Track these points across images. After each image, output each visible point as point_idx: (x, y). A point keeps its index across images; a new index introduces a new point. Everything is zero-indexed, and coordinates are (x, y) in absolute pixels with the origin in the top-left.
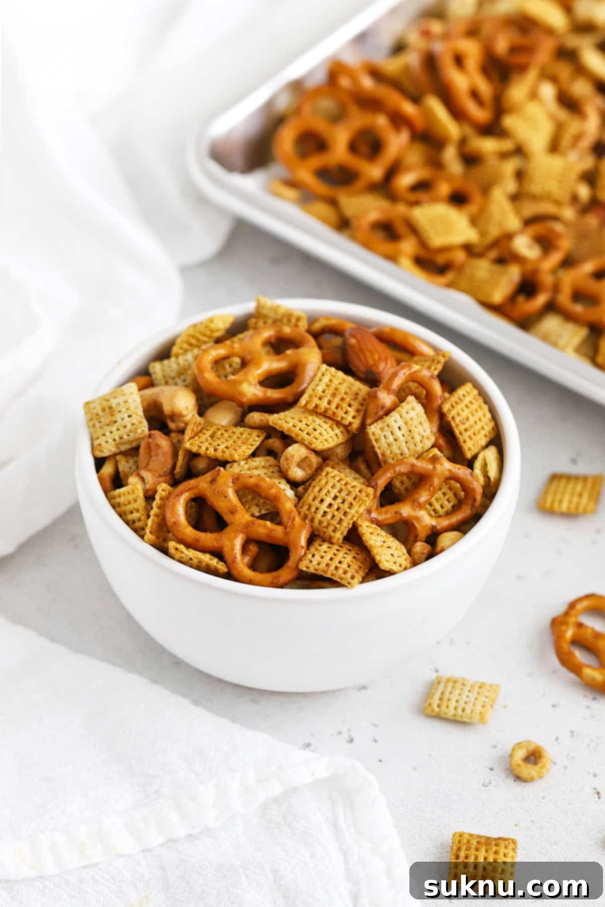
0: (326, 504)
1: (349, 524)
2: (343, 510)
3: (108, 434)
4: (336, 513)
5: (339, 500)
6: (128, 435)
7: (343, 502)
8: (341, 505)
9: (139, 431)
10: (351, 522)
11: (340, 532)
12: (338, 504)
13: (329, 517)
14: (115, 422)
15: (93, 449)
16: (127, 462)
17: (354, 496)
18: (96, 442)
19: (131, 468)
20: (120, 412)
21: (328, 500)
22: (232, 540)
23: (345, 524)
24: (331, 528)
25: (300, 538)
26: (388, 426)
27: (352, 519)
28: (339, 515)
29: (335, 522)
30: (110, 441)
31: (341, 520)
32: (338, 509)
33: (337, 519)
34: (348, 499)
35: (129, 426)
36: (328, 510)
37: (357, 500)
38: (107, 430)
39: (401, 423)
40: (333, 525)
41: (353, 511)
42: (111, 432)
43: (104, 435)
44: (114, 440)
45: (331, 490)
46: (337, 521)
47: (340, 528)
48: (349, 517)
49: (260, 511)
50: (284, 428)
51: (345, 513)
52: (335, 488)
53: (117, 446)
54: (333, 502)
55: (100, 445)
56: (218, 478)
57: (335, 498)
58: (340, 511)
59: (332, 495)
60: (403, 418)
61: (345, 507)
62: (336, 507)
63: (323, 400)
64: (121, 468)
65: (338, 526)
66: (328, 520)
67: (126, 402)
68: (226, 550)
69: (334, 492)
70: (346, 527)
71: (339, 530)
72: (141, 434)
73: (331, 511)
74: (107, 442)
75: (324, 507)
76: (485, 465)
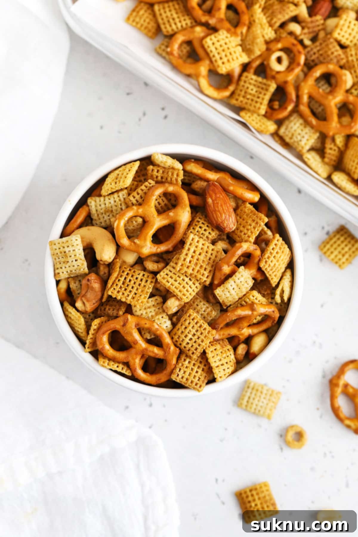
0: (188, 338)
1: (201, 350)
2: (198, 343)
3: (63, 268)
4: (194, 344)
5: (196, 337)
6: (75, 270)
7: (198, 338)
8: (197, 340)
9: (82, 270)
10: (202, 350)
11: (196, 355)
12: (195, 339)
13: (190, 346)
14: (68, 262)
15: (55, 275)
16: (75, 283)
17: (204, 336)
18: (57, 271)
19: (77, 287)
20: (70, 256)
21: (190, 336)
22: (134, 359)
23: (199, 350)
24: (191, 352)
25: (172, 359)
26: (227, 289)
27: (203, 348)
28: (196, 345)
29: (193, 349)
30: (65, 272)
31: (196, 349)
32: (195, 342)
33: (194, 347)
34: (201, 337)
35: (76, 267)
36: (189, 342)
37: (206, 338)
38: (63, 266)
39: (234, 286)
40: (192, 350)
41: (203, 344)
42: (65, 267)
43: (61, 268)
44: (67, 272)
45: (191, 330)
46: (194, 349)
47: (196, 353)
48: (201, 347)
49: (151, 336)
50: (166, 286)
51: (199, 345)
52: (194, 329)
53: (69, 275)
54: (192, 338)
55: (59, 273)
56: (127, 324)
57: (194, 335)
58: (196, 343)
59: (192, 333)
60: (236, 283)
61: (199, 341)
62: (194, 340)
63: (190, 268)
64: (71, 286)
65: (195, 351)
66: (189, 348)
67: (74, 250)
68: (131, 363)
69: (194, 331)
70: (199, 353)
71: (195, 354)
72: (83, 271)
73: (191, 343)
74: (63, 273)
75: (187, 340)
76: (283, 292)
